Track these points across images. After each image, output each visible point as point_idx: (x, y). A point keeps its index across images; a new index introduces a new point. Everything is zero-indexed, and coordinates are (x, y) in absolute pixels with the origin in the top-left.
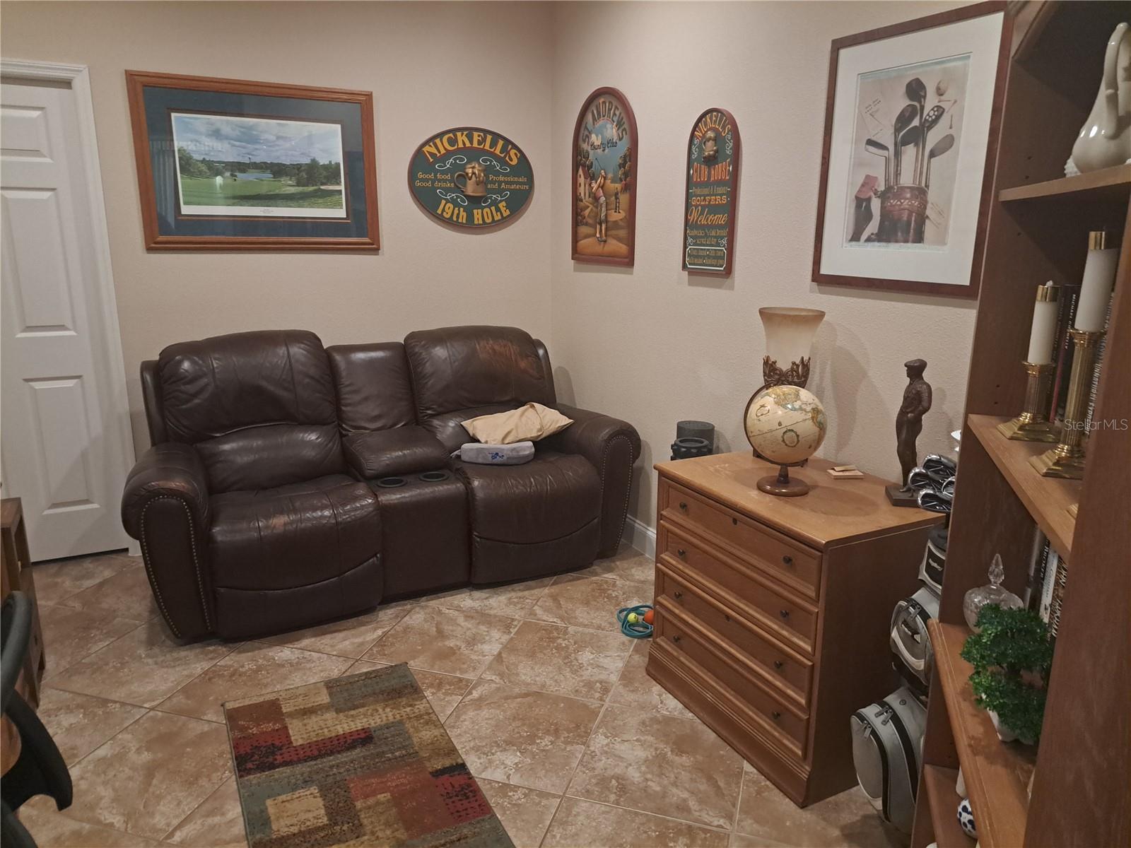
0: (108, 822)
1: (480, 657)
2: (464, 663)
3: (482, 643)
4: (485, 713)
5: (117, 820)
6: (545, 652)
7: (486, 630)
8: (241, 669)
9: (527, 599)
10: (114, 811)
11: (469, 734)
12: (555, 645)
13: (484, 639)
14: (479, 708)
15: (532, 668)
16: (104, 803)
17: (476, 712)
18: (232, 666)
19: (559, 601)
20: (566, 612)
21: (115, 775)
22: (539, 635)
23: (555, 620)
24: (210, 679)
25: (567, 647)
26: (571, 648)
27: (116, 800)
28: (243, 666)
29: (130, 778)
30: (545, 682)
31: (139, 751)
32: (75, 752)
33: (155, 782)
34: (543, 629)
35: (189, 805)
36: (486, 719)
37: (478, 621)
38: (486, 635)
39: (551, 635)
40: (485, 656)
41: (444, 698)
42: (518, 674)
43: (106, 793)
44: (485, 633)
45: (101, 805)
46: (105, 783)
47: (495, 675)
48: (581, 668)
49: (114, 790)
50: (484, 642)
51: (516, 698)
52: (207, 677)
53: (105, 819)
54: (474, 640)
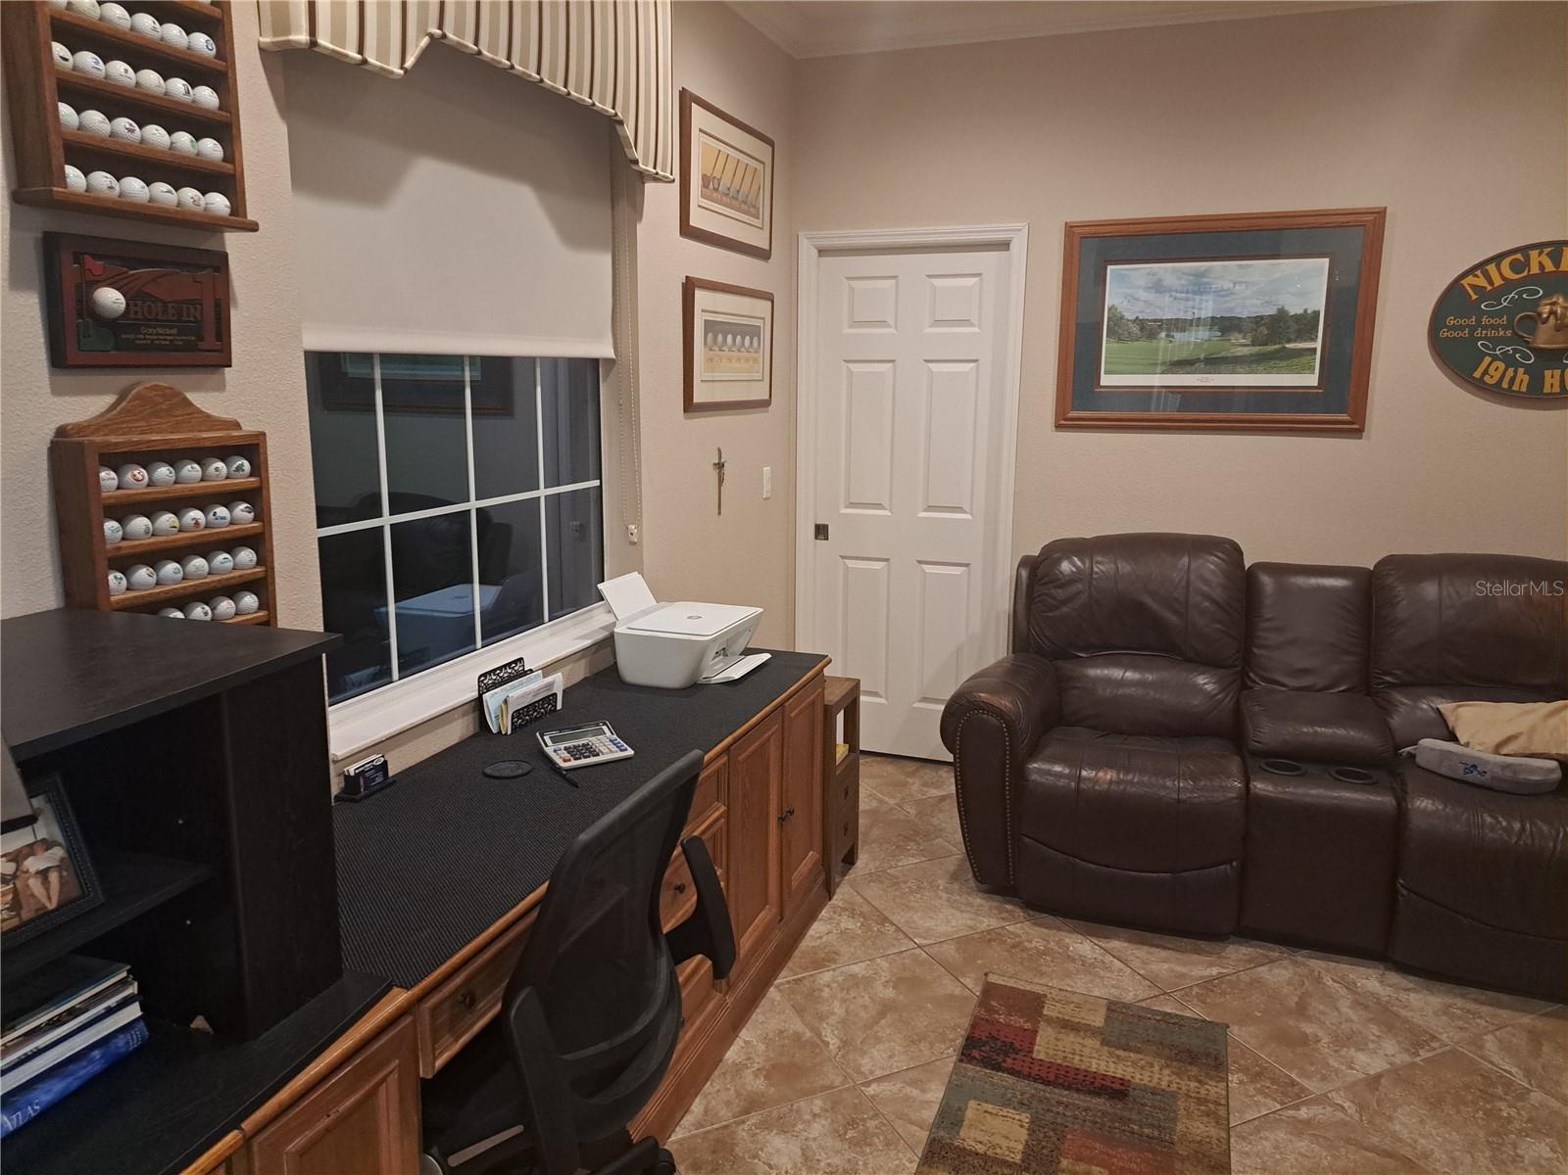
0: (826, 1039)
1: (1344, 1068)
2: (1312, 1064)
3: (1359, 1049)
4: (1303, 1145)
5: (834, 1042)
6: (1462, 1108)
7: (1378, 1034)
8: (1026, 944)
9: (1480, 1017)
10: (836, 1032)
11: (1260, 1158)
12: (1488, 1106)
13: (1367, 1045)
14: (1300, 1134)
15: (1422, 1121)
16: (833, 1020)
17: (1291, 1137)
18: (1019, 936)
19: (1542, 1045)
20: (1543, 1067)
21: (854, 998)
22: (1466, 1079)
23: (1514, 1070)
24: (989, 941)
25: (1509, 1120)
26: (1517, 1125)
27: (843, 1022)
28: (1030, 942)
29: (865, 1007)
30: (1433, 1153)
31: (886, 984)
32: (837, 957)
33: (883, 1022)
34: (1481, 1075)
35: (901, 1063)
36: (1300, 1154)
37: (1371, 1016)
38: (1373, 1041)
39: (1490, 1090)
40: (1353, 1069)
41: (1254, 1096)
42: (1390, 1119)
43: (839, 1010)
44: (1372, 1038)
45: (829, 1021)
46: (844, 1001)
47: (1352, 1102)
48: (1514, 1161)
49: (847, 1011)
50: (1363, 1050)
51: (1366, 1149)
52: (988, 937)
53: (826, 1036)
54: (1348, 1039)
